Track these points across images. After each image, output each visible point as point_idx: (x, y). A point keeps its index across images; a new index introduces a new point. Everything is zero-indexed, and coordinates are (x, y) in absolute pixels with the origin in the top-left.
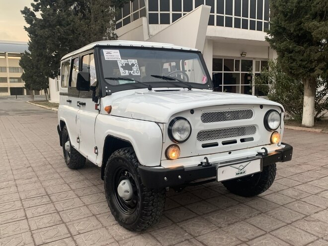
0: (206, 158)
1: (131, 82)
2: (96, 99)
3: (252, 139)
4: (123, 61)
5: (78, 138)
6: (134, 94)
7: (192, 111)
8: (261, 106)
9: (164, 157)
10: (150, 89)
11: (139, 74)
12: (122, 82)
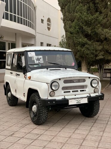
0: (64, 97)
1: (39, 66)
2: (24, 74)
3: (85, 90)
4: (36, 57)
5: (16, 90)
6: (40, 72)
7: (60, 79)
8: (89, 78)
9: (49, 96)
10: (47, 69)
11: (43, 62)
12: (35, 66)
